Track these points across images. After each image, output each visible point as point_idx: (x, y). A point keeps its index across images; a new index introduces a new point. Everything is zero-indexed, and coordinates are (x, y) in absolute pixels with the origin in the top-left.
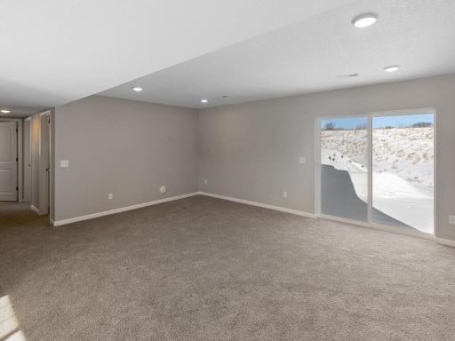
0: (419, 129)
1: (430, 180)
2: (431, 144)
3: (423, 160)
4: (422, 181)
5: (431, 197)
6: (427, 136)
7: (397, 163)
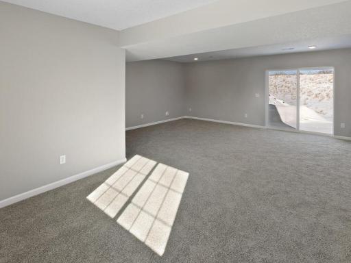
0: (324, 75)
1: (331, 113)
2: (331, 86)
3: (326, 98)
4: (326, 113)
5: (331, 122)
6: (329, 80)
7: (307, 101)
